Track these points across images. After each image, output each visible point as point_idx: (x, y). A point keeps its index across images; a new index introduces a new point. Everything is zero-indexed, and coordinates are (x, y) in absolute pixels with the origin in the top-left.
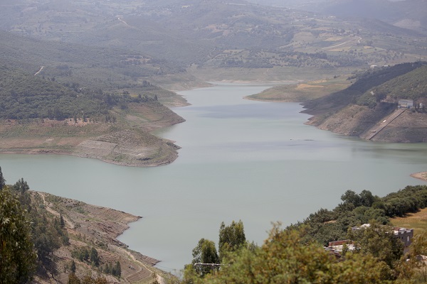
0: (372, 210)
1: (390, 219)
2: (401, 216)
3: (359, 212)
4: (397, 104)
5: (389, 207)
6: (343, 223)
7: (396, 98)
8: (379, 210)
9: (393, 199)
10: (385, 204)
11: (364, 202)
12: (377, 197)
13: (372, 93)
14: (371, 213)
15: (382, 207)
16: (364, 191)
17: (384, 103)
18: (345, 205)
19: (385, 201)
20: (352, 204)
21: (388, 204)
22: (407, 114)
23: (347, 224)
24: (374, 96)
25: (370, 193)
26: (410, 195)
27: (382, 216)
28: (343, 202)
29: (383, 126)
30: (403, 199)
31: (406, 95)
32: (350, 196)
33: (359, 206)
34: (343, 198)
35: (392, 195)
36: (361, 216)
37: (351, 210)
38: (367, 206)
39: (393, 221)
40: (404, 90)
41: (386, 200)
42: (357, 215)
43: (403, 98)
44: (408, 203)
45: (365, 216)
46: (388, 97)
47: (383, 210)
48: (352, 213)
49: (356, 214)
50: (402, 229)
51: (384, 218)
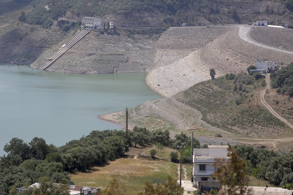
0: (45, 164)
1: (70, 175)
2: (84, 171)
3: (28, 167)
4: (80, 24)
5: (69, 160)
6: (7, 182)
7: (78, 15)
8: (55, 163)
9: (74, 149)
10: (62, 155)
11: (35, 153)
12: (52, 146)
13: (47, 7)
14: (44, 168)
15: (58, 159)
16: (36, 139)
17: (63, 22)
18: (9, 158)
19: (64, 151)
20: (18, 157)
21: (68, 155)
22: (93, 37)
23: (11, 184)
24: (50, 11)
25: (44, 141)
26: (96, 143)
27: (59, 171)
28: (6, 154)
29: (62, 52)
30: (87, 149)
31: (92, 11)
32: (16, 146)
33: (27, 158)
34: (7, 149)
35: (72, 144)
36: (32, 172)
37: (17, 163)
38: (39, 158)
39: (74, 177)
40: (90, 4)
41: (64, 149)
42: (26, 171)
43: (88, 15)
44: (93, 153)
45: (37, 172)
46: (68, 13)
47: (60, 164)
48: (18, 168)
49: (23, 169)
50: (85, 188)
51: (61, 174)
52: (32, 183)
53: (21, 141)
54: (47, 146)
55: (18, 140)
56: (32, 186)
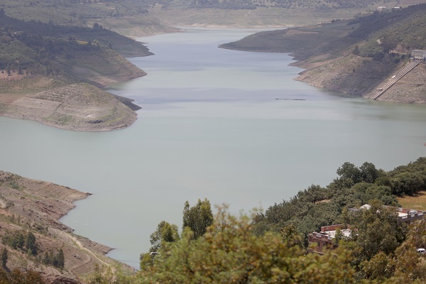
0: (375, 188)
1: (397, 198)
2: (411, 195)
3: (359, 190)
4: (410, 56)
5: (397, 184)
6: (340, 202)
7: (408, 48)
8: (383, 187)
9: (402, 174)
10: (391, 179)
11: (365, 177)
12: (381, 171)
13: (379, 41)
14: (374, 191)
15: (387, 183)
16: (366, 164)
17: (393, 54)
18: (341, 181)
19: (392, 176)
20: (350, 180)
21: (396, 180)
22: (421, 68)
23: (343, 205)
24: (381, 45)
25: (373, 166)
26: (423, 169)
27: (388, 195)
28: (339, 177)
29: (392, 83)
30: (415, 174)
31: (421, 44)
32: (347, 170)
33: (359, 182)
34: (339, 172)
35: (400, 169)
36: (362, 194)
37: (349, 186)
38: (369, 182)
39: (401, 200)
40: (419, 38)
41: (393, 174)
42: (357, 193)
43: (417, 48)
44: (420, 178)
45: (367, 195)
46: (399, 47)
47: (388, 188)
48: (350, 190)
49: (355, 191)
50: (412, 211)
51: (390, 197)
52: (363, 204)
53: (352, 165)
54: (376, 170)
55: (349, 164)
56: (362, 207)
